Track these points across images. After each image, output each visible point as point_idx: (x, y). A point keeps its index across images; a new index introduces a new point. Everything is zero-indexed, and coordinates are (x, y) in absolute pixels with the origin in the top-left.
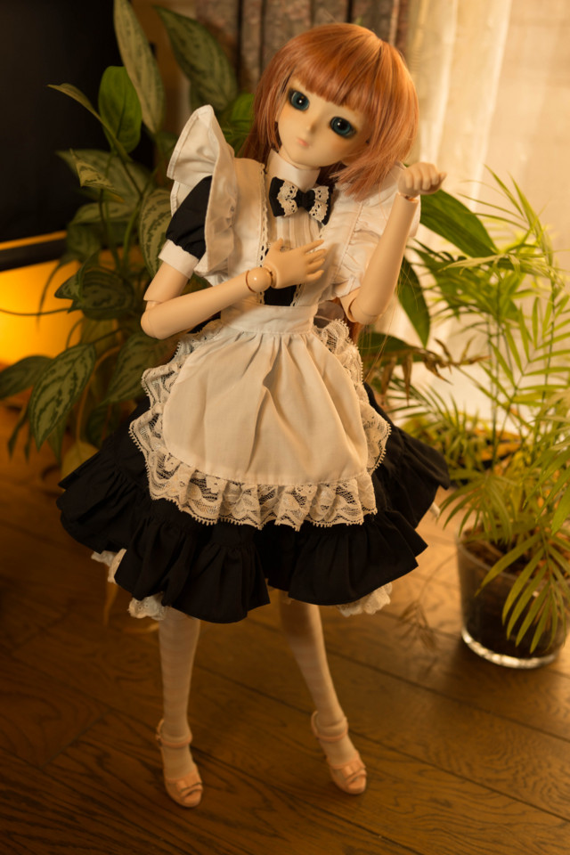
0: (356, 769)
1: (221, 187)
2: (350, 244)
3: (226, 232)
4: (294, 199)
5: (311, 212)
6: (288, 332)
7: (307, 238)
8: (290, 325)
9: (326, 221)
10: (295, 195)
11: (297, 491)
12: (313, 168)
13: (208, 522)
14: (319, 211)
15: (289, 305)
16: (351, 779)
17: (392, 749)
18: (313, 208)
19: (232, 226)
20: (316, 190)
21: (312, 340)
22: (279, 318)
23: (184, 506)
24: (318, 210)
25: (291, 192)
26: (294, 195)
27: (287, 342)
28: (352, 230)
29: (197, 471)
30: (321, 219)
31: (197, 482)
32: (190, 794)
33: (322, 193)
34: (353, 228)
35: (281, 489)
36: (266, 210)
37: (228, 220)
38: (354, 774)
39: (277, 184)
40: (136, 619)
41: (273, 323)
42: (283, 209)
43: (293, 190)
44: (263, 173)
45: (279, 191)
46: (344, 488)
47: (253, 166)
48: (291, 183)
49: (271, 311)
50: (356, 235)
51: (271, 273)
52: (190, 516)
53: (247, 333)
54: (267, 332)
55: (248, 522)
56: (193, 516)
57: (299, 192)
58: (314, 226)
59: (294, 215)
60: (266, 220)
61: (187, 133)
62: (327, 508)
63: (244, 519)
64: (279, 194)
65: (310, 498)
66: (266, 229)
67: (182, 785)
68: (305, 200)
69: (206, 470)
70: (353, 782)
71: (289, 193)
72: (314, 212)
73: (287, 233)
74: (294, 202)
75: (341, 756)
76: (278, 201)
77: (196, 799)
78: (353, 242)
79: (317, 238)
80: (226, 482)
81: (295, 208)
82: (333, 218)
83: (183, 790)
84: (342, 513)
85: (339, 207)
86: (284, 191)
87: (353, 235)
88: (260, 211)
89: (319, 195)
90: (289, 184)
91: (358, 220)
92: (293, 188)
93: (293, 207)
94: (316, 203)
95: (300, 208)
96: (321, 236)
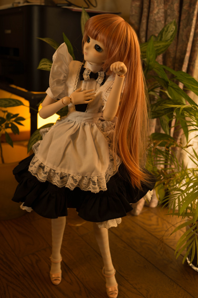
0: (113, 290)
2: (106, 92)
3: (62, 84)
6: (84, 121)
7: (94, 89)
8: (85, 119)
9: (103, 84)
10: (90, 74)
11: (74, 177)
13: (41, 181)
15: (84, 112)
16: (111, 293)
17: (135, 288)
18: (98, 79)
19: (64, 82)
21: (94, 125)
22: (81, 116)
23: (35, 174)
24: (100, 80)
25: (88, 72)
27: (83, 125)
29: (42, 163)
30: (101, 83)
31: (41, 167)
32: (56, 280)
33: (102, 74)
34: (109, 87)
35: (69, 175)
36: (78, 78)
37: (63, 80)
38: (112, 291)
40: (22, 210)
41: (79, 118)
42: (84, 78)
45: (84, 72)
46: (92, 178)
49: (78, 113)
51: (71, 99)
52: (36, 178)
53: (71, 120)
54: (77, 121)
55: (56, 184)
56: (37, 178)
57: (92, 73)
58: (98, 85)
59: (88, 80)
60: (77, 81)
62: (85, 184)
63: (55, 183)
65: (78, 180)
66: (76, 84)
67: (53, 276)
68: (94, 76)
69: (45, 164)
70: (111, 294)
71: (87, 73)
72: (98, 80)
73: (85, 86)
75: (110, 284)
76: (83, 75)
77: (58, 282)
80: (50, 169)
82: (106, 83)
83: (53, 278)
84: (91, 187)
86: (86, 72)
87: (108, 89)
88: (75, 78)
89: (100, 74)
90: (87, 69)
91: (112, 84)
92: (89, 71)
93: (88, 77)
94: (99, 77)
95: (92, 78)
96: (99, 89)
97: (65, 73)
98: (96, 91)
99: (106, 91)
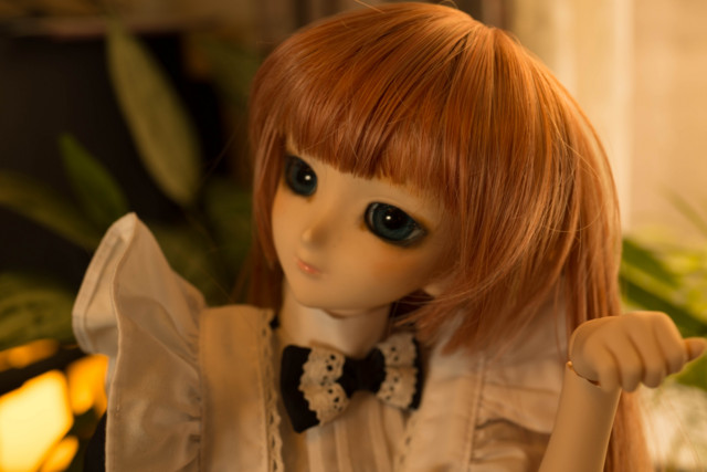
1: (134, 425)
2: (473, 460)
4: (339, 381)
5: (382, 395)
10: (340, 374)
12: (373, 310)
14: (397, 389)
18: (385, 386)
20: (385, 349)
24: (397, 386)
25: (330, 368)
26: (338, 372)
28: (471, 428)
30: (407, 401)
33: (398, 351)
34: (473, 419)
36: (277, 419)
39: (293, 360)
42: (314, 414)
43: (333, 363)
44: (269, 331)
45: (301, 372)
48: (327, 347)
50: (482, 434)
57: (348, 363)
59: (342, 414)
60: (279, 443)
61: (100, 268)
64: (304, 379)
68: (362, 375)
71: (325, 372)
72: (388, 393)
74: (337, 388)
76: (301, 394)
78: (479, 454)
79: (400, 445)
81: (343, 402)
85: (439, 368)
86: (314, 370)
87: (475, 437)
88: (263, 426)
89: (394, 354)
90: (321, 351)
91: (481, 398)
92: (333, 358)
93: (337, 400)
94: (391, 374)
95: (357, 395)
96: (408, 441)
97: (192, 419)
98: (397, 460)
99: (468, 454)
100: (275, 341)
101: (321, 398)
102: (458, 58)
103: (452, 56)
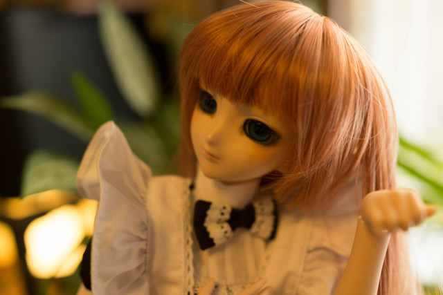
2: (305, 270)
4: (227, 221)
5: (253, 230)
9: (273, 236)
10: (229, 217)
14: (263, 224)
18: (255, 225)
20: (256, 204)
25: (222, 214)
26: (227, 216)
30: (267, 234)
33: (264, 205)
34: (306, 246)
36: (191, 242)
42: (212, 240)
43: (224, 211)
44: (188, 191)
45: (205, 215)
47: (174, 185)
50: (311, 256)
57: (233, 211)
58: (260, 243)
59: (229, 241)
60: (191, 256)
64: (207, 219)
66: (192, 268)
68: (241, 219)
71: (220, 216)
72: (257, 230)
74: (227, 227)
76: (205, 228)
78: (309, 267)
79: (262, 260)
81: (230, 233)
86: (213, 214)
87: (306, 257)
88: (182, 246)
89: (261, 207)
90: (217, 205)
91: (311, 235)
92: (224, 208)
93: (226, 232)
94: (259, 218)
95: (238, 230)
96: (268, 258)
98: (260, 268)
99: (302, 267)
100: (192, 197)
101: (216, 231)
102: (300, 36)
103: (297, 34)
